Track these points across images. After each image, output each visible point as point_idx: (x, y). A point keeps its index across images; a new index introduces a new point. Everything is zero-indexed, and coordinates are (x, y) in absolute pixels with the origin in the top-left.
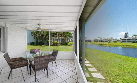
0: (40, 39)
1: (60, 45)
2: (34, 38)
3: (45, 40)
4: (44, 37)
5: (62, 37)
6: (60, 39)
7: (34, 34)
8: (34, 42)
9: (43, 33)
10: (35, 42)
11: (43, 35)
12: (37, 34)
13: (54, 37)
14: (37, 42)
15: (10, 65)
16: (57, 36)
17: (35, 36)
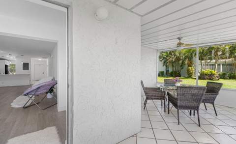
0: (173, 66)
1: (221, 78)
2: (162, 65)
3: (183, 68)
4: (181, 62)
5: (227, 60)
6: (219, 65)
7: (164, 58)
8: (163, 72)
9: (178, 55)
10: (165, 72)
11: (178, 59)
12: (168, 58)
13: (203, 61)
14: (167, 71)
15: (146, 93)
16: (211, 59)
17: (165, 61)
